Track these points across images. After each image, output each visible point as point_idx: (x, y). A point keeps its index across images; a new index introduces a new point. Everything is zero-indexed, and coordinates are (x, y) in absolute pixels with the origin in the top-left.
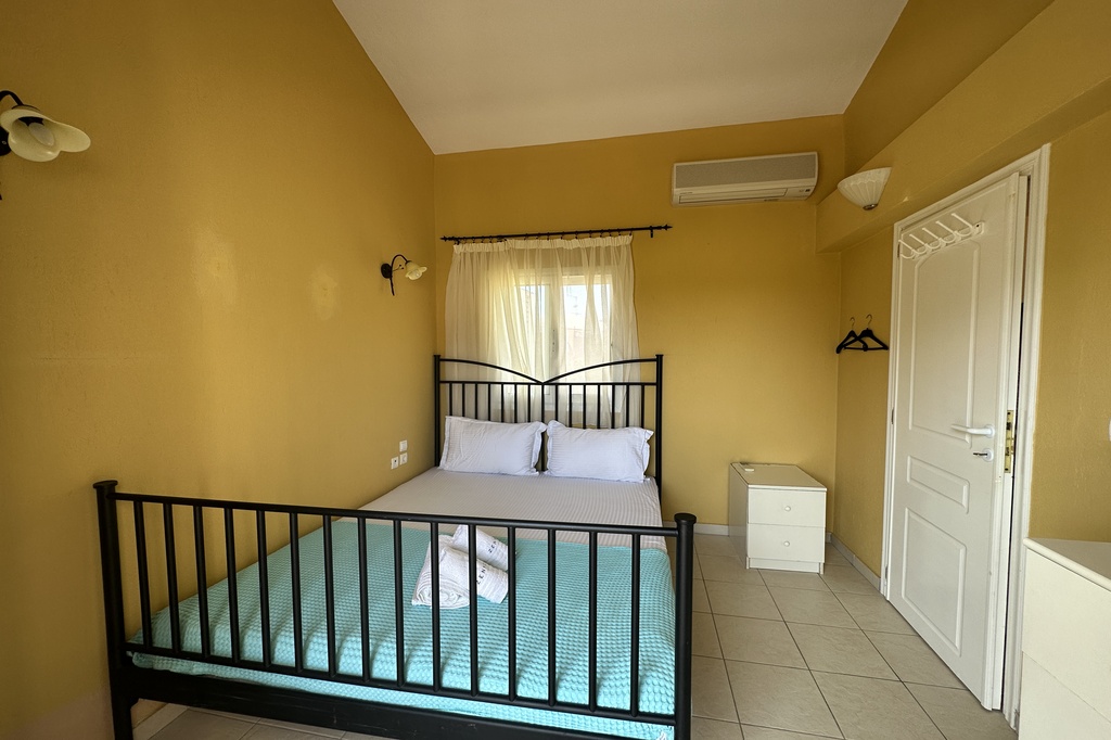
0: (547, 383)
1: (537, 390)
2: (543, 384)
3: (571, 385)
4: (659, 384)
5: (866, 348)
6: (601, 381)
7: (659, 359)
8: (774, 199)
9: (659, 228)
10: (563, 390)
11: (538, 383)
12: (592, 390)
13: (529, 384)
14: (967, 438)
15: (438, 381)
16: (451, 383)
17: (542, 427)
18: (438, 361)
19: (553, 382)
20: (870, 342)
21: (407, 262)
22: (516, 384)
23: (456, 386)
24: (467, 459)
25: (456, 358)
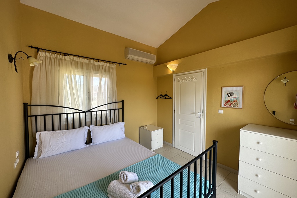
0: (88, 111)
1: (83, 114)
2: (85, 112)
3: (96, 111)
4: (123, 109)
5: (166, 98)
6: (107, 109)
7: (123, 102)
8: (146, 63)
10: (94, 114)
11: (84, 112)
12: (104, 112)
13: (80, 113)
14: (194, 115)
15: (26, 116)
16: (36, 116)
17: (87, 128)
18: (26, 106)
19: (89, 111)
20: (167, 97)
21: (28, 57)
22: (74, 113)
23: (39, 118)
24: (55, 149)
25: (39, 104)
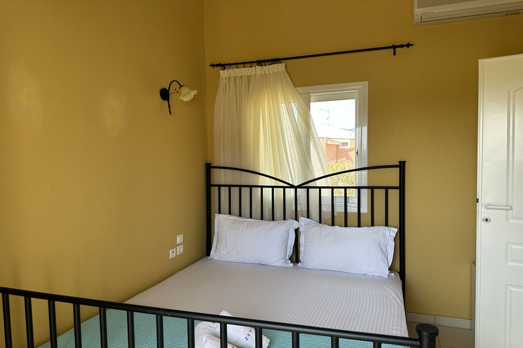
0: (300, 186)
1: (291, 192)
2: (296, 188)
3: (320, 188)
4: (402, 188)
6: (348, 185)
7: (402, 166)
9: (402, 46)
10: (314, 193)
11: (292, 186)
13: (284, 188)
15: (209, 185)
16: (219, 186)
17: (296, 224)
18: (209, 168)
19: (305, 186)
21: (181, 86)
22: (273, 187)
23: (223, 189)
24: (232, 250)
25: (223, 166)
